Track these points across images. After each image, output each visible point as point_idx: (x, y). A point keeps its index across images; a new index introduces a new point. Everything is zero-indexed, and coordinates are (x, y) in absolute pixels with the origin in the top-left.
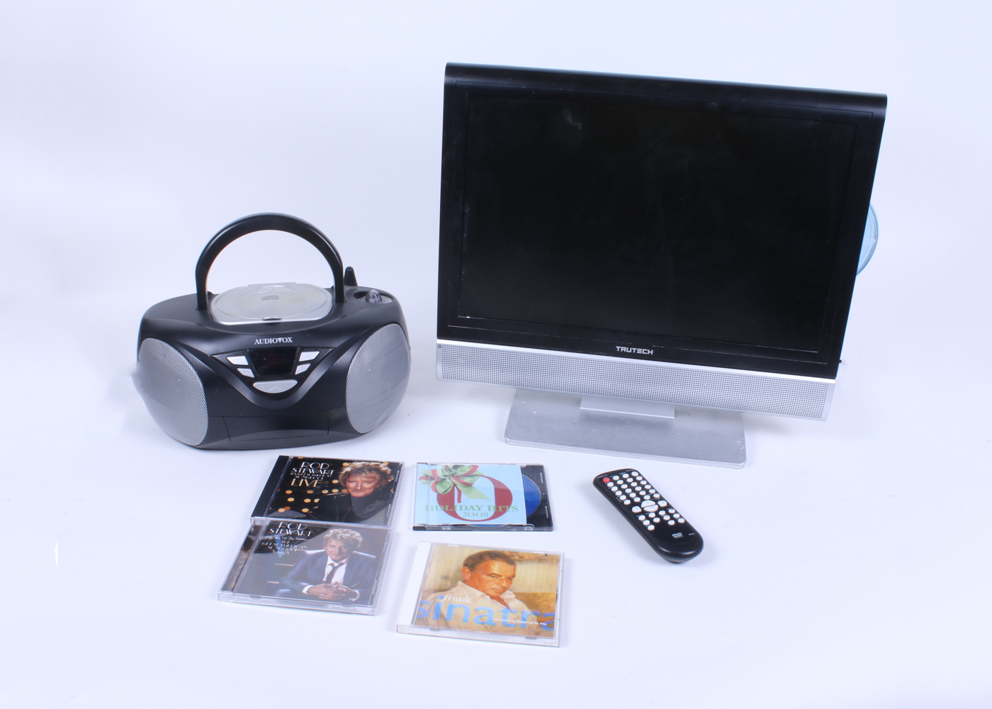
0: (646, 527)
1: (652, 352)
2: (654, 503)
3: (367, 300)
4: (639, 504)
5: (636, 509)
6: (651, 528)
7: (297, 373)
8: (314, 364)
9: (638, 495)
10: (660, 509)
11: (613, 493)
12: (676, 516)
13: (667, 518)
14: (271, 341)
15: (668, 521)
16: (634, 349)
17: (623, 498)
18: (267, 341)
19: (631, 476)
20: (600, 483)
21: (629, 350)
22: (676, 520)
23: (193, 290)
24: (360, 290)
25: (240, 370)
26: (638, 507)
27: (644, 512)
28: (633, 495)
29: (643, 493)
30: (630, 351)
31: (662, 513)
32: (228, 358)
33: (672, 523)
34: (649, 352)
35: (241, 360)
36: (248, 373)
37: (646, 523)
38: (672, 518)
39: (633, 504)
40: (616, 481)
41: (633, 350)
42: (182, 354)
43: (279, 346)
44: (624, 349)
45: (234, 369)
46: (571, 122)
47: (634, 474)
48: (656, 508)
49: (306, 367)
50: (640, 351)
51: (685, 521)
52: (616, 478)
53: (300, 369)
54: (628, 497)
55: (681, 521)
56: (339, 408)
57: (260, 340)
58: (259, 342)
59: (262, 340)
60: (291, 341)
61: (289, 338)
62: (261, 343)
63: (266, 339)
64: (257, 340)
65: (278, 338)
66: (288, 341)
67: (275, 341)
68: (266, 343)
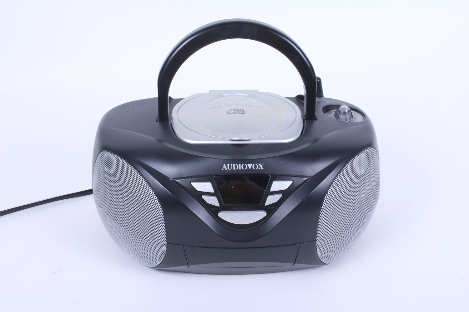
3: (337, 116)
7: (266, 204)
8: (286, 194)
14: (240, 167)
18: (236, 167)
23: (154, 93)
24: (328, 103)
25: (204, 197)
32: (192, 184)
35: (205, 187)
36: (213, 201)
42: (142, 175)
43: (249, 173)
45: (198, 196)
49: (277, 197)
53: (271, 200)
56: (309, 242)
57: (228, 165)
58: (227, 168)
59: (230, 166)
60: (262, 168)
61: (260, 164)
62: (229, 169)
63: (234, 165)
64: (224, 165)
65: (248, 164)
66: (259, 168)
67: (244, 167)
68: (234, 169)
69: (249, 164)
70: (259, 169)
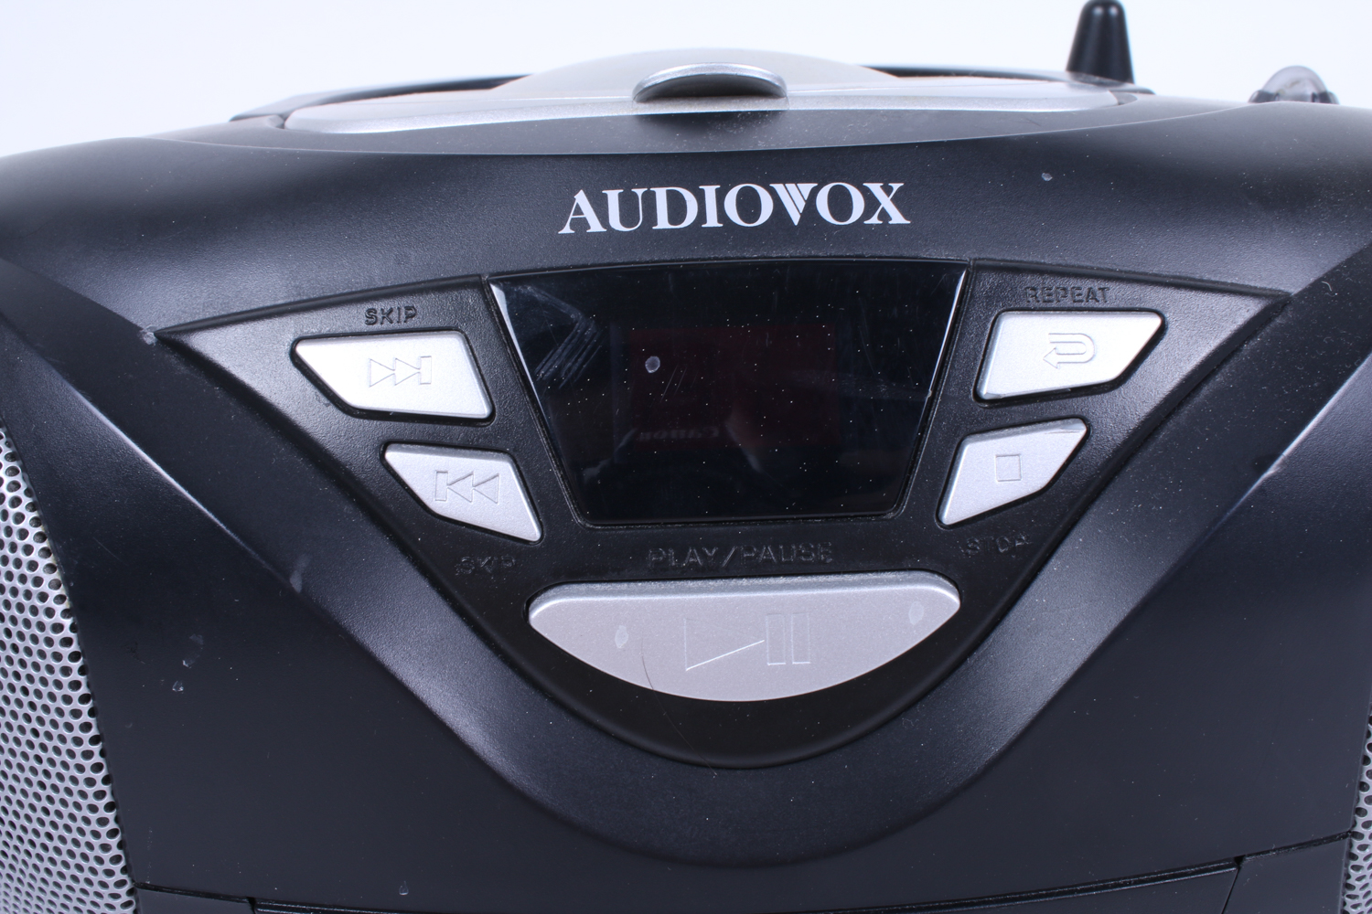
14: (712, 206)
18: (677, 209)
32: (312, 355)
43: (786, 252)
56: (1301, 846)
57: (613, 196)
58: (603, 217)
59: (627, 204)
60: (897, 218)
61: (876, 188)
62: (615, 222)
63: (661, 194)
64: (581, 198)
65: (779, 187)
66: (868, 213)
67: (749, 205)
68: (663, 222)
69: (784, 181)
70: (874, 220)
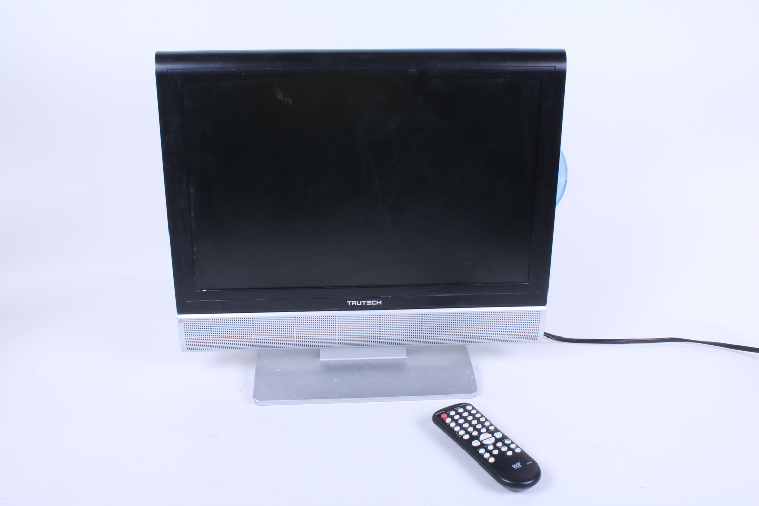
0: (486, 460)
1: (380, 302)
2: (491, 435)
4: (477, 438)
5: (475, 443)
6: (492, 460)
9: (475, 429)
10: (497, 440)
11: (452, 429)
12: (512, 446)
13: (504, 449)
15: (506, 452)
16: (364, 302)
17: (462, 432)
19: (466, 411)
20: (438, 419)
21: (359, 303)
22: (513, 450)
26: (477, 441)
27: (483, 446)
28: (470, 429)
29: (479, 426)
30: (361, 304)
31: (499, 444)
33: (509, 453)
34: (378, 302)
37: (487, 456)
38: (509, 449)
39: (473, 438)
40: (453, 416)
41: (362, 303)
44: (354, 303)
46: (282, 98)
47: (469, 408)
48: (493, 440)
50: (369, 303)
51: (522, 450)
52: (452, 413)
54: (467, 432)
55: (518, 451)
